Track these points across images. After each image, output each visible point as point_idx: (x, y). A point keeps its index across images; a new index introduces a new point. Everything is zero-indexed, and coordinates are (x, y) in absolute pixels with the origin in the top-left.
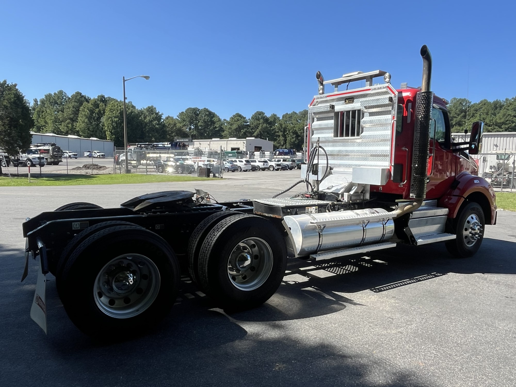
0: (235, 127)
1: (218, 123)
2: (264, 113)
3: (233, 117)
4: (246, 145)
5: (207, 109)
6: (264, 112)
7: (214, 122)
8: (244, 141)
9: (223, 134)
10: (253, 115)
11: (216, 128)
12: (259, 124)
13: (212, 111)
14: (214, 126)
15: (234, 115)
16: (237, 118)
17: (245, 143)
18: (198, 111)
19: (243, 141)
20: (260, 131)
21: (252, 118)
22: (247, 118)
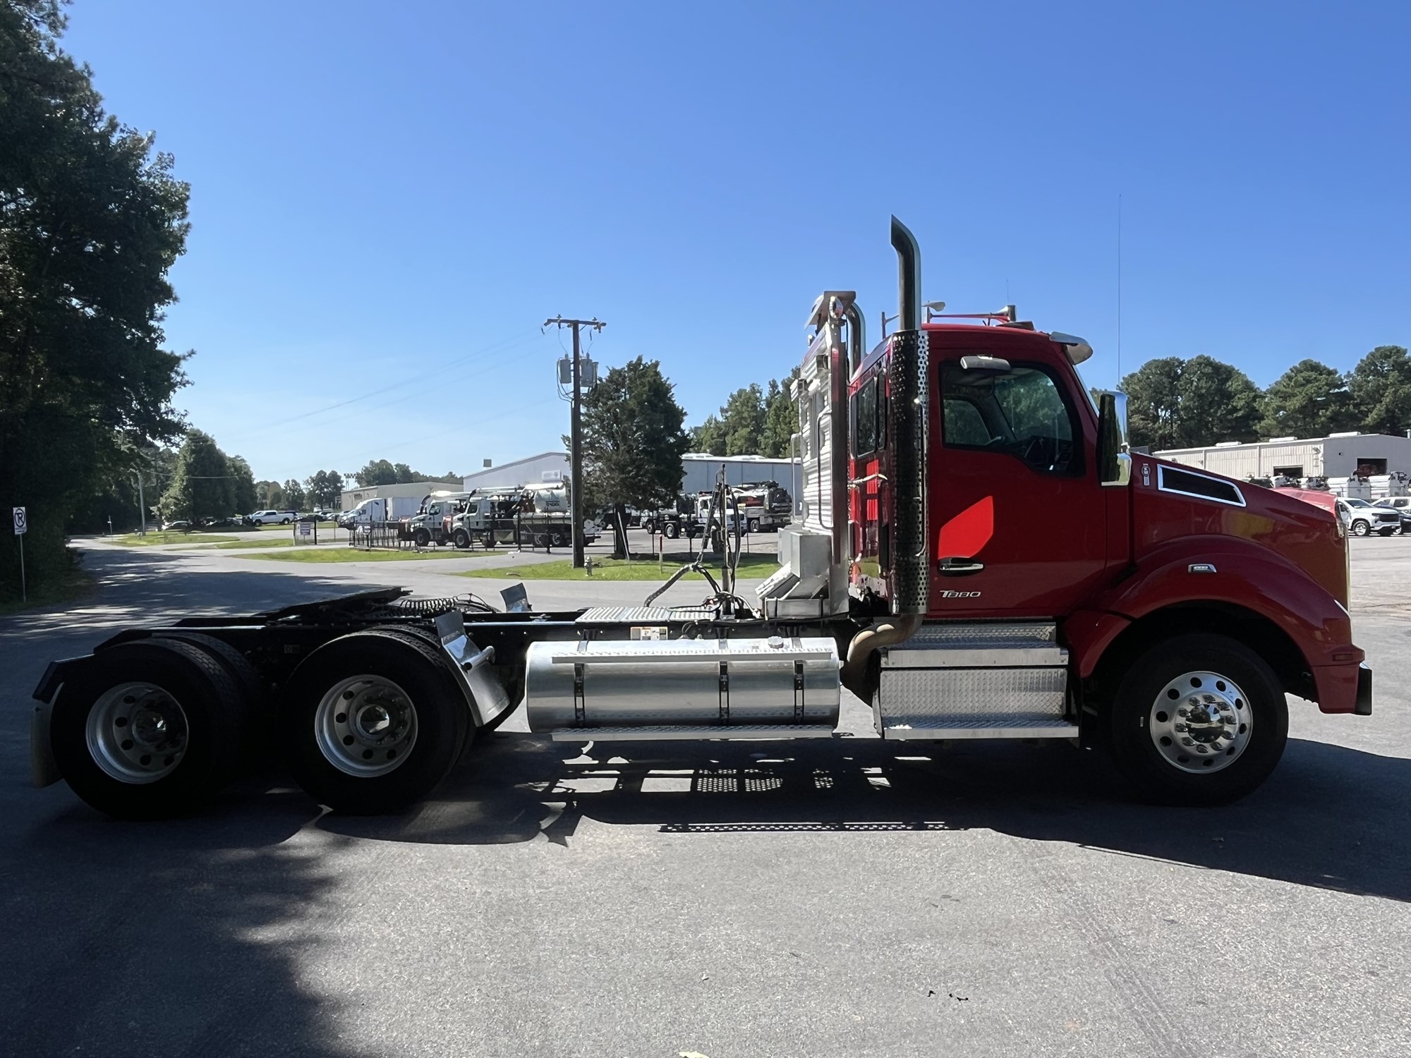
0: (1295, 403)
1: (1243, 395)
2: (1405, 352)
3: (1292, 371)
4: (1324, 455)
5: (1207, 359)
6: (1404, 347)
7: (1230, 392)
8: (1318, 446)
9: (1258, 427)
10: (1362, 361)
11: (1235, 410)
12: (1386, 387)
13: (1223, 363)
14: (1230, 407)
15: (1295, 367)
16: (1305, 374)
17: (1322, 450)
18: (1177, 366)
19: (1313, 446)
20: (1387, 410)
21: (1360, 370)
22: (1342, 373)
